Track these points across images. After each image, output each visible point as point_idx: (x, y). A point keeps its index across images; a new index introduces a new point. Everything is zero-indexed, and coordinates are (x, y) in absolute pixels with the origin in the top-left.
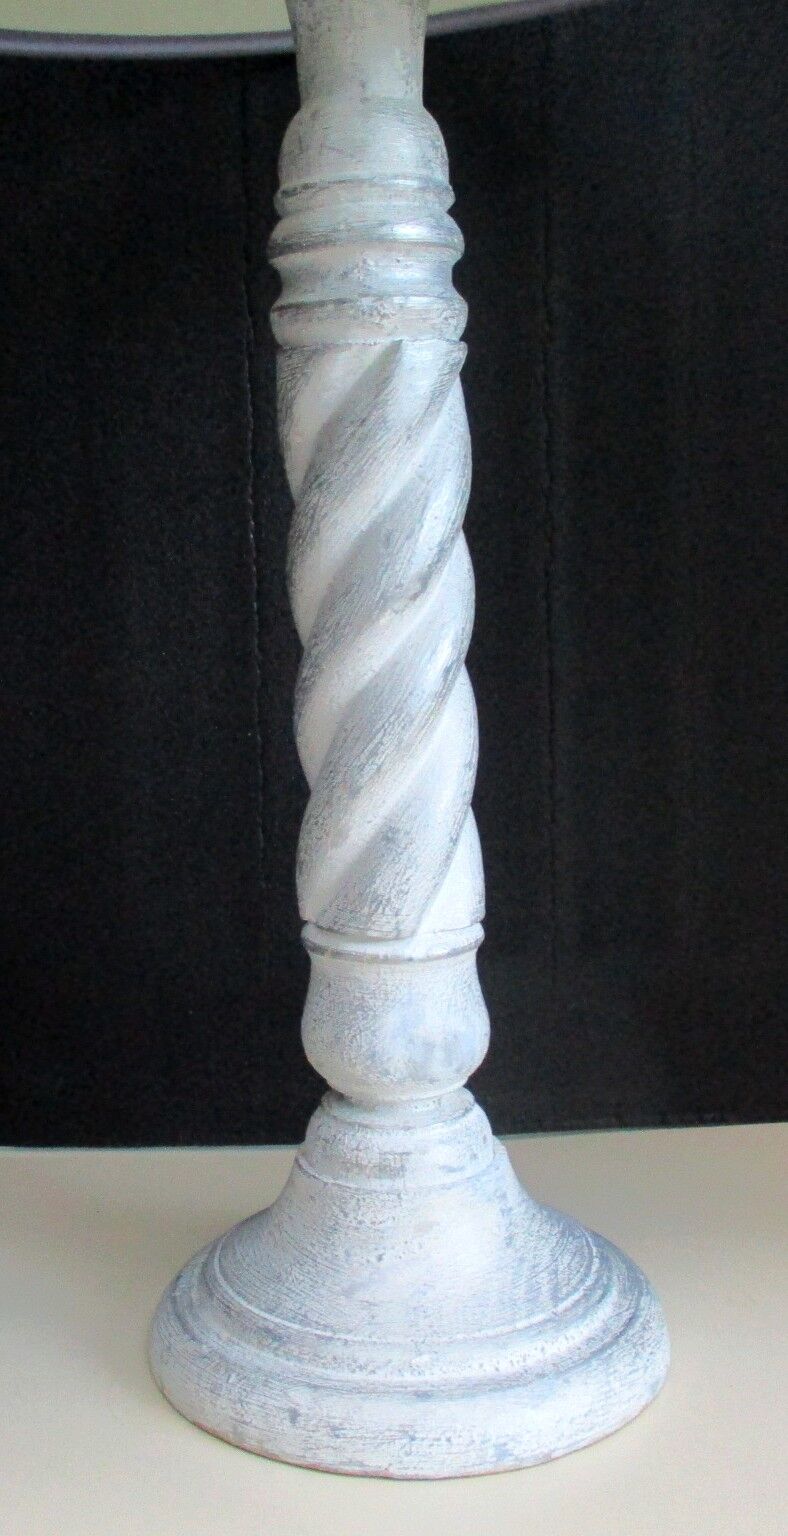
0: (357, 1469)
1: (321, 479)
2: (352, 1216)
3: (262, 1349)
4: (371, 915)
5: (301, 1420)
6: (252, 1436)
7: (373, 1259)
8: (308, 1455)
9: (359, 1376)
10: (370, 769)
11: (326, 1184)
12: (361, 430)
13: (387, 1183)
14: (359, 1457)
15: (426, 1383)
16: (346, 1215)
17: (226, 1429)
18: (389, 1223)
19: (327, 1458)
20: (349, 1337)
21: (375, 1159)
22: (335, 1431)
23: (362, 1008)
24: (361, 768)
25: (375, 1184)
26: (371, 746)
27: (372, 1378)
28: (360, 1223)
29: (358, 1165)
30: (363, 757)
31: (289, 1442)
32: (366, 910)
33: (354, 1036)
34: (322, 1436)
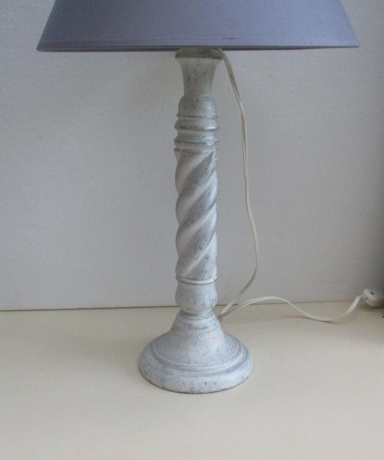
0: (220, 390)
1: (196, 181)
2: (200, 339)
3: (190, 372)
4: (204, 275)
5: (208, 384)
6: (196, 390)
7: (206, 347)
8: (210, 390)
9: (214, 371)
10: (205, 244)
11: (192, 334)
12: (206, 171)
13: (205, 331)
14: (220, 387)
15: (227, 369)
16: (198, 339)
17: (189, 391)
18: (208, 339)
19: (214, 389)
20: (209, 364)
21: (203, 326)
22: (215, 383)
23: (200, 294)
24: (204, 244)
25: (203, 331)
26: (206, 239)
27: (217, 371)
28: (202, 340)
29: (199, 328)
30: (204, 242)
31: (206, 389)
32: (203, 274)
33: (199, 301)
34: (213, 385)
